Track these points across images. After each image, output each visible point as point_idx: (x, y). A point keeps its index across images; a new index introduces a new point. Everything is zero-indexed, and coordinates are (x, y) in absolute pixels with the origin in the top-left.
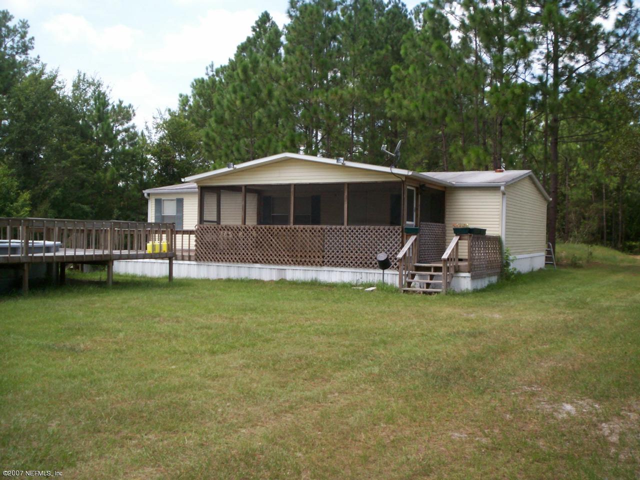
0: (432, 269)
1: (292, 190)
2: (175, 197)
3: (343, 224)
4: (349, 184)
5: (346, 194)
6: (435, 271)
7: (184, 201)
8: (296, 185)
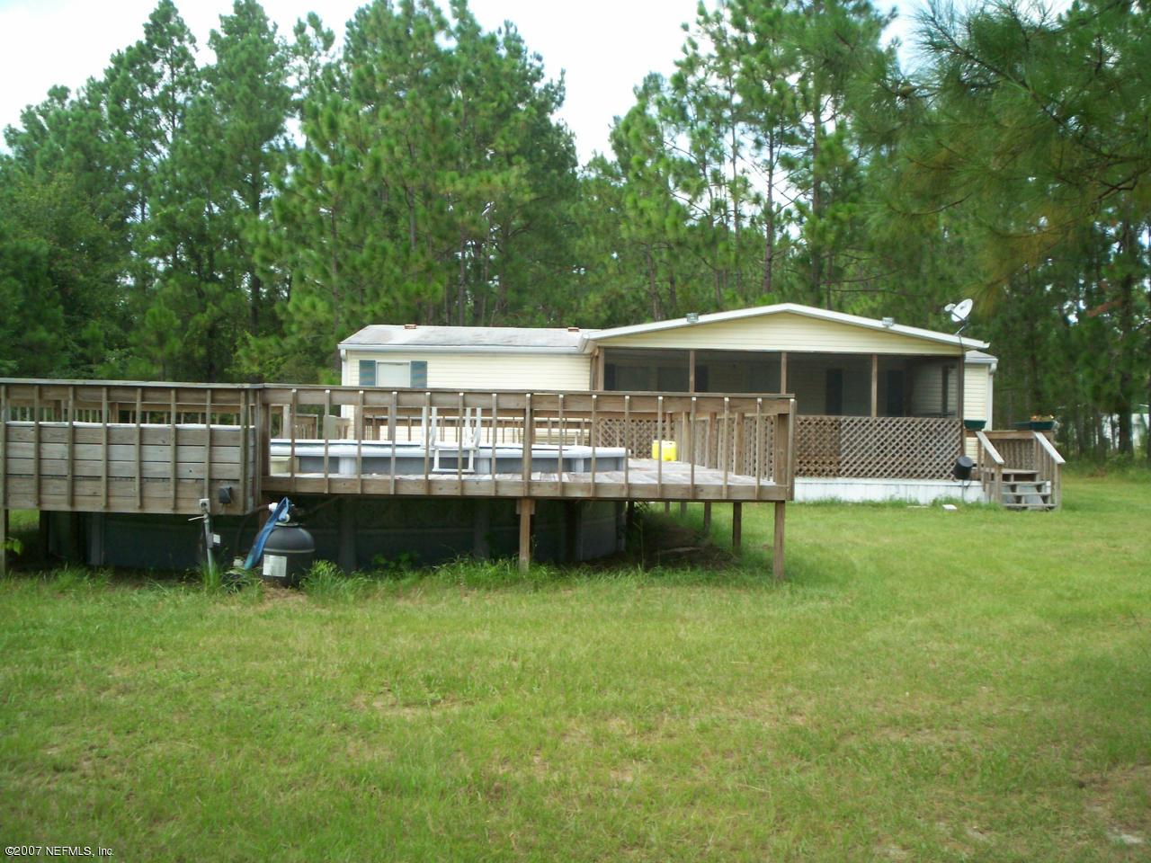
0: (1012, 478)
1: (784, 360)
2: (408, 360)
3: (869, 414)
4: (881, 357)
5: (875, 370)
6: (1015, 480)
7: (429, 366)
8: (790, 354)
